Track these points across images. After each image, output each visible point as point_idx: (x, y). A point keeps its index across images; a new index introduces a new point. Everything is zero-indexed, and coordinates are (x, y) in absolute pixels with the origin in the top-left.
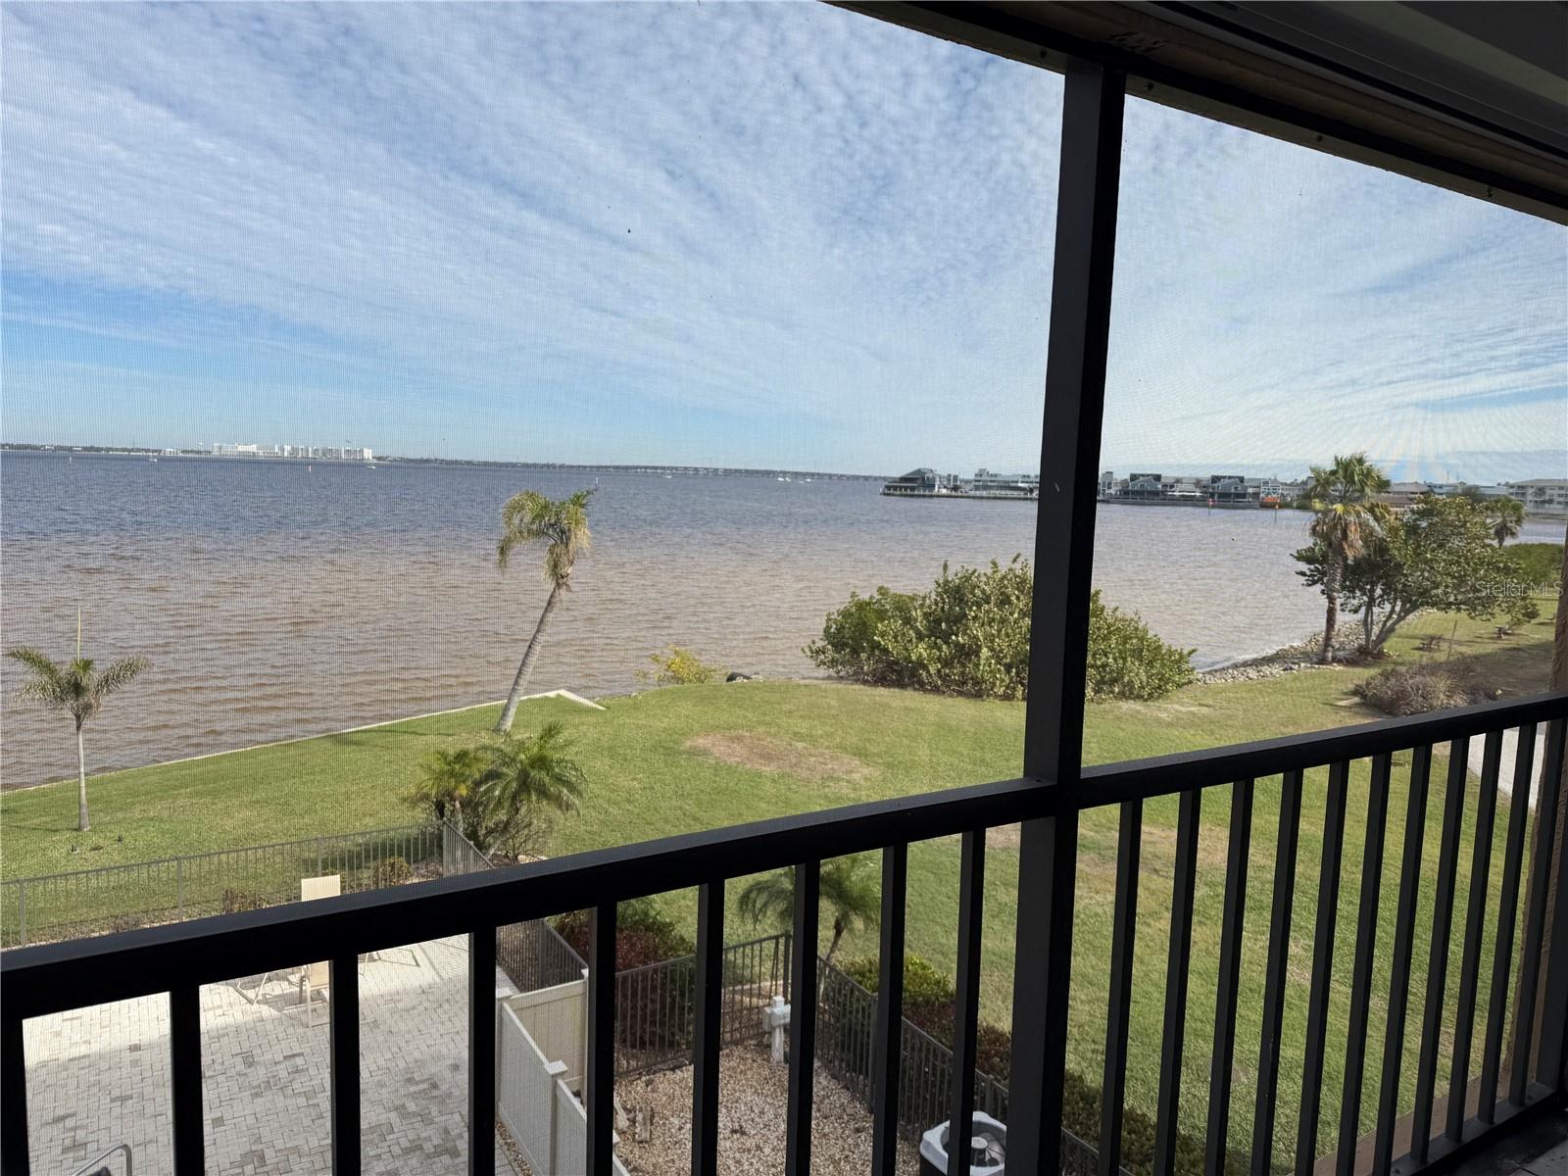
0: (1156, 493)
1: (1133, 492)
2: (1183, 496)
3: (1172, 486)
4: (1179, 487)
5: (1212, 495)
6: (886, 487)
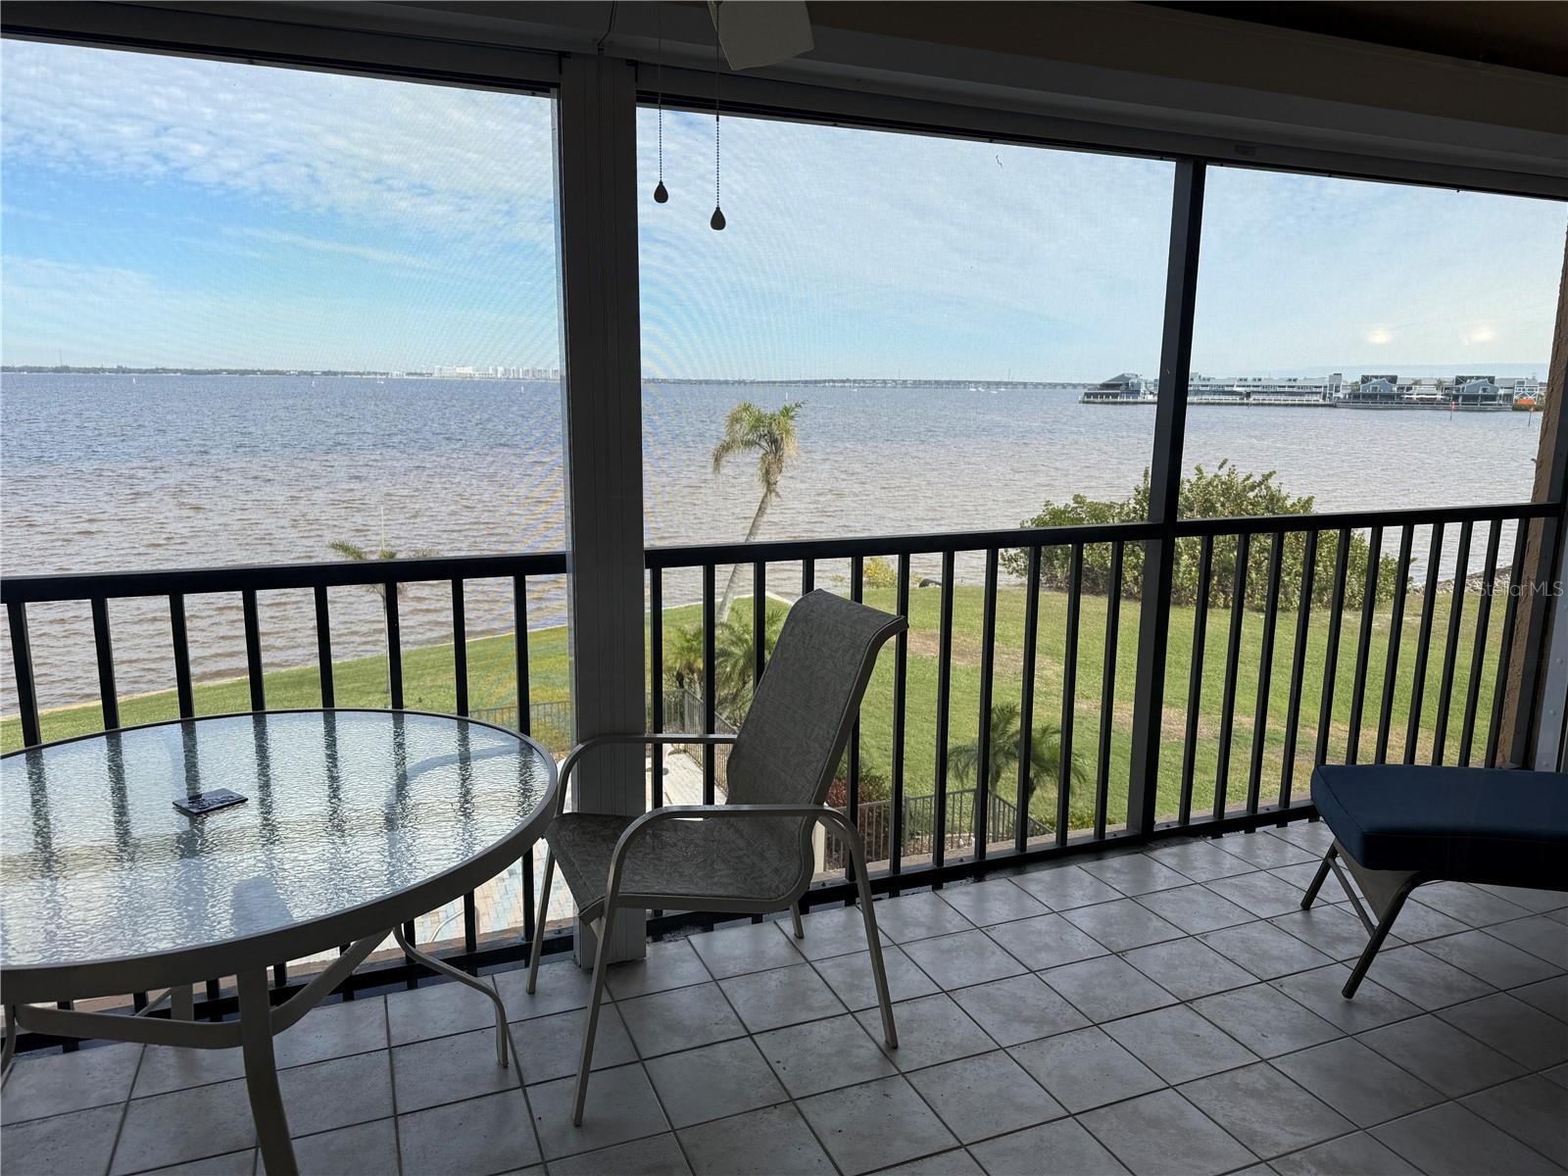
0: (1391, 397)
1: (1364, 396)
2: (1421, 399)
3: (1409, 389)
4: (1417, 389)
5: (1456, 398)
6: (1086, 394)
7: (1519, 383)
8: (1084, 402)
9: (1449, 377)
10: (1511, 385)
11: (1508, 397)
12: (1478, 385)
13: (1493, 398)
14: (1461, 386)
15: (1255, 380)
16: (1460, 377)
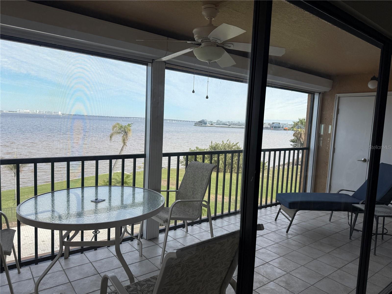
2: (265, 127)
5: (272, 127)
6: (195, 124)
7: (285, 124)
8: (195, 125)
9: (271, 122)
10: (283, 125)
11: (283, 127)
12: (277, 124)
13: (280, 127)
14: (273, 125)
15: (231, 122)
16: (273, 123)
